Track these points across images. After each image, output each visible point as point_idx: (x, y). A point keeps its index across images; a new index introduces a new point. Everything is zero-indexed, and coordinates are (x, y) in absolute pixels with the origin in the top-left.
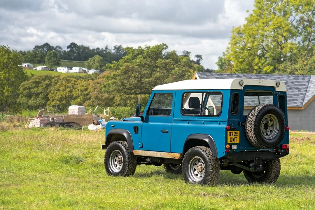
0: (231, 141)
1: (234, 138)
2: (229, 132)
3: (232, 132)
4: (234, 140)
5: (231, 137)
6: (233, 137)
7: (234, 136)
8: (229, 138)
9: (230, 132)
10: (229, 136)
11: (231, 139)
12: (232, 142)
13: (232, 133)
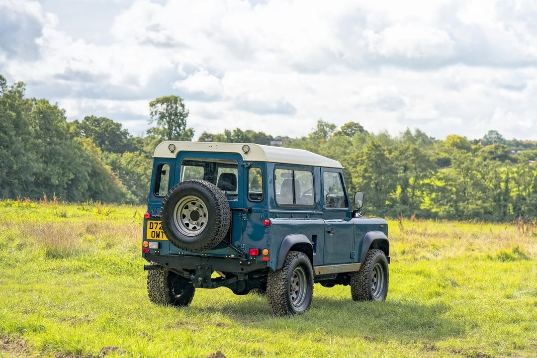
0: (153, 236)
1: (158, 232)
2: (150, 223)
3: (155, 223)
4: (158, 236)
5: (154, 230)
6: (158, 230)
7: (160, 229)
8: (149, 232)
9: (152, 223)
10: (150, 228)
11: (153, 233)
12: (155, 238)
13: (155, 225)
